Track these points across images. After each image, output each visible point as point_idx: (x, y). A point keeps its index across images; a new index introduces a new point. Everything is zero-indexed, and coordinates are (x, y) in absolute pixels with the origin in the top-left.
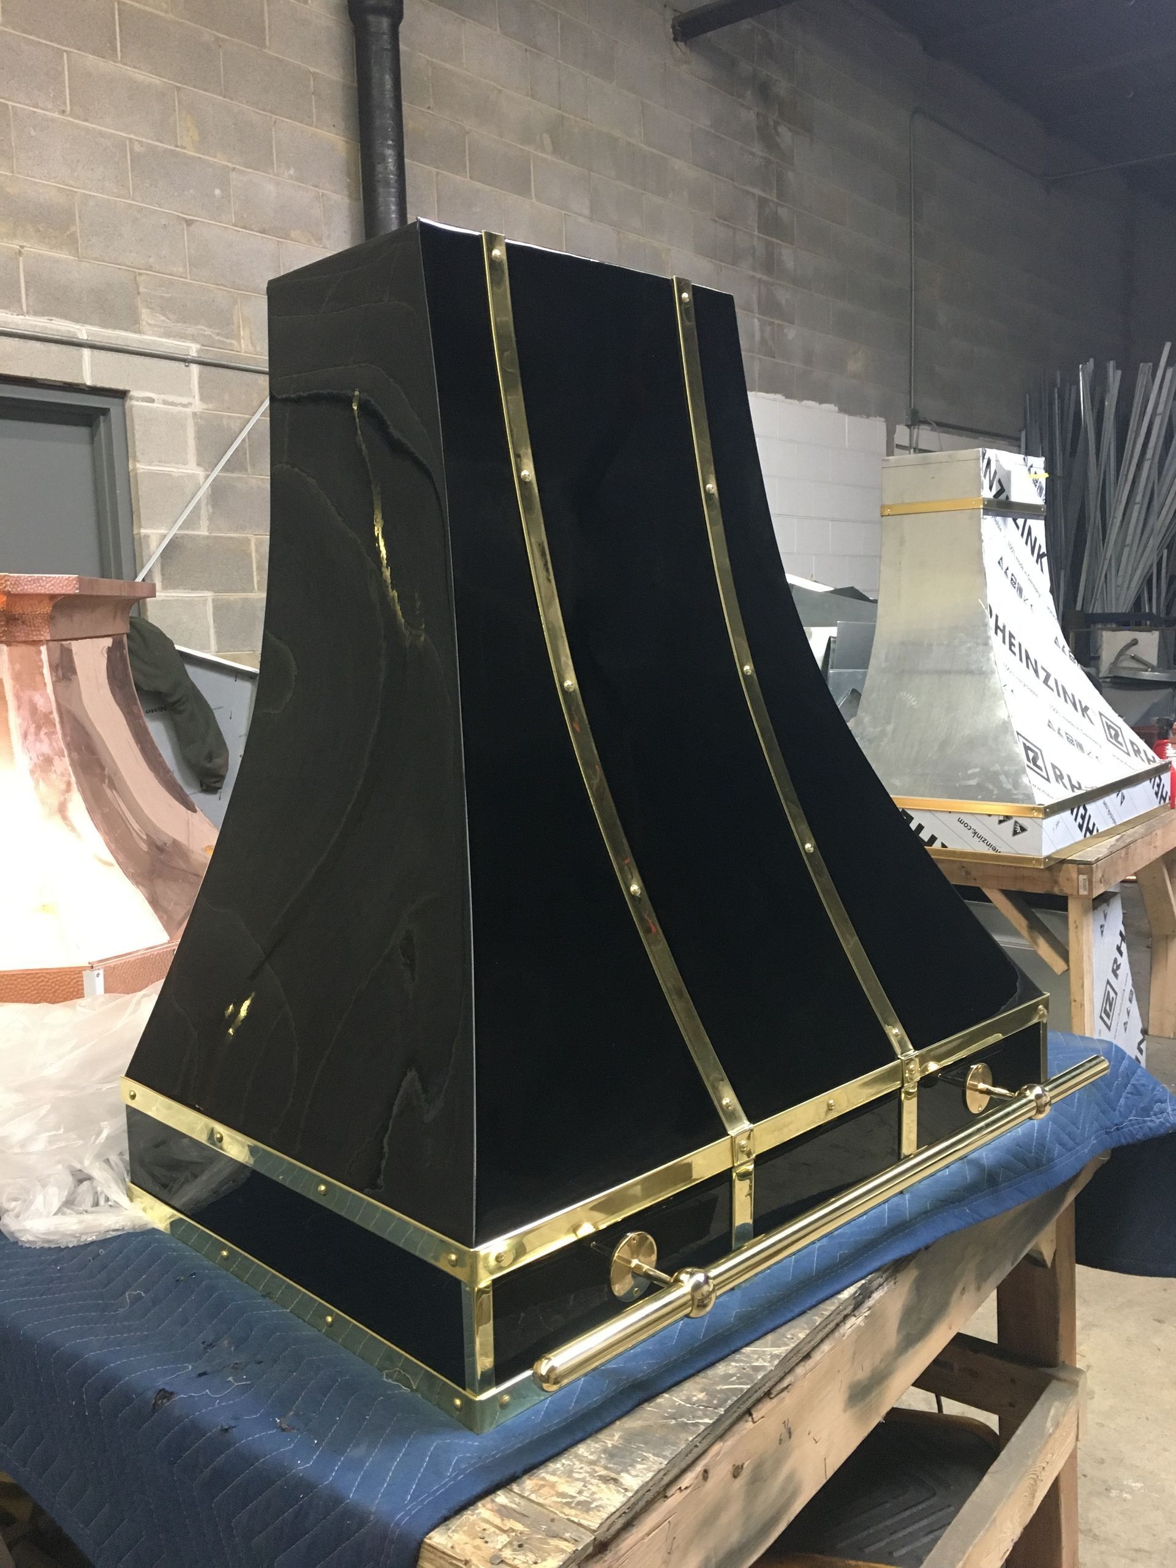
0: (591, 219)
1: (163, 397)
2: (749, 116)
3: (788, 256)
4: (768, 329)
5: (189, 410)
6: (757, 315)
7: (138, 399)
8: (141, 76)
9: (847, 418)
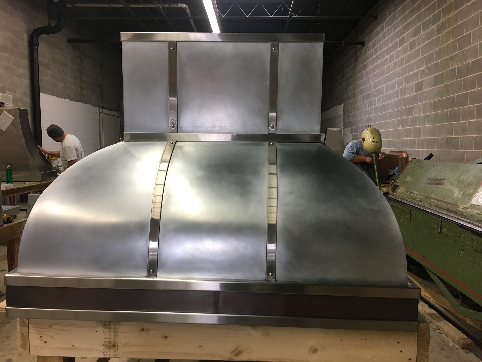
0: (57, 73)
1: (9, 104)
2: (78, 54)
3: (83, 78)
4: (81, 91)
5: (11, 106)
6: (80, 89)
7: (7, 104)
8: (7, 55)
9: (93, 107)
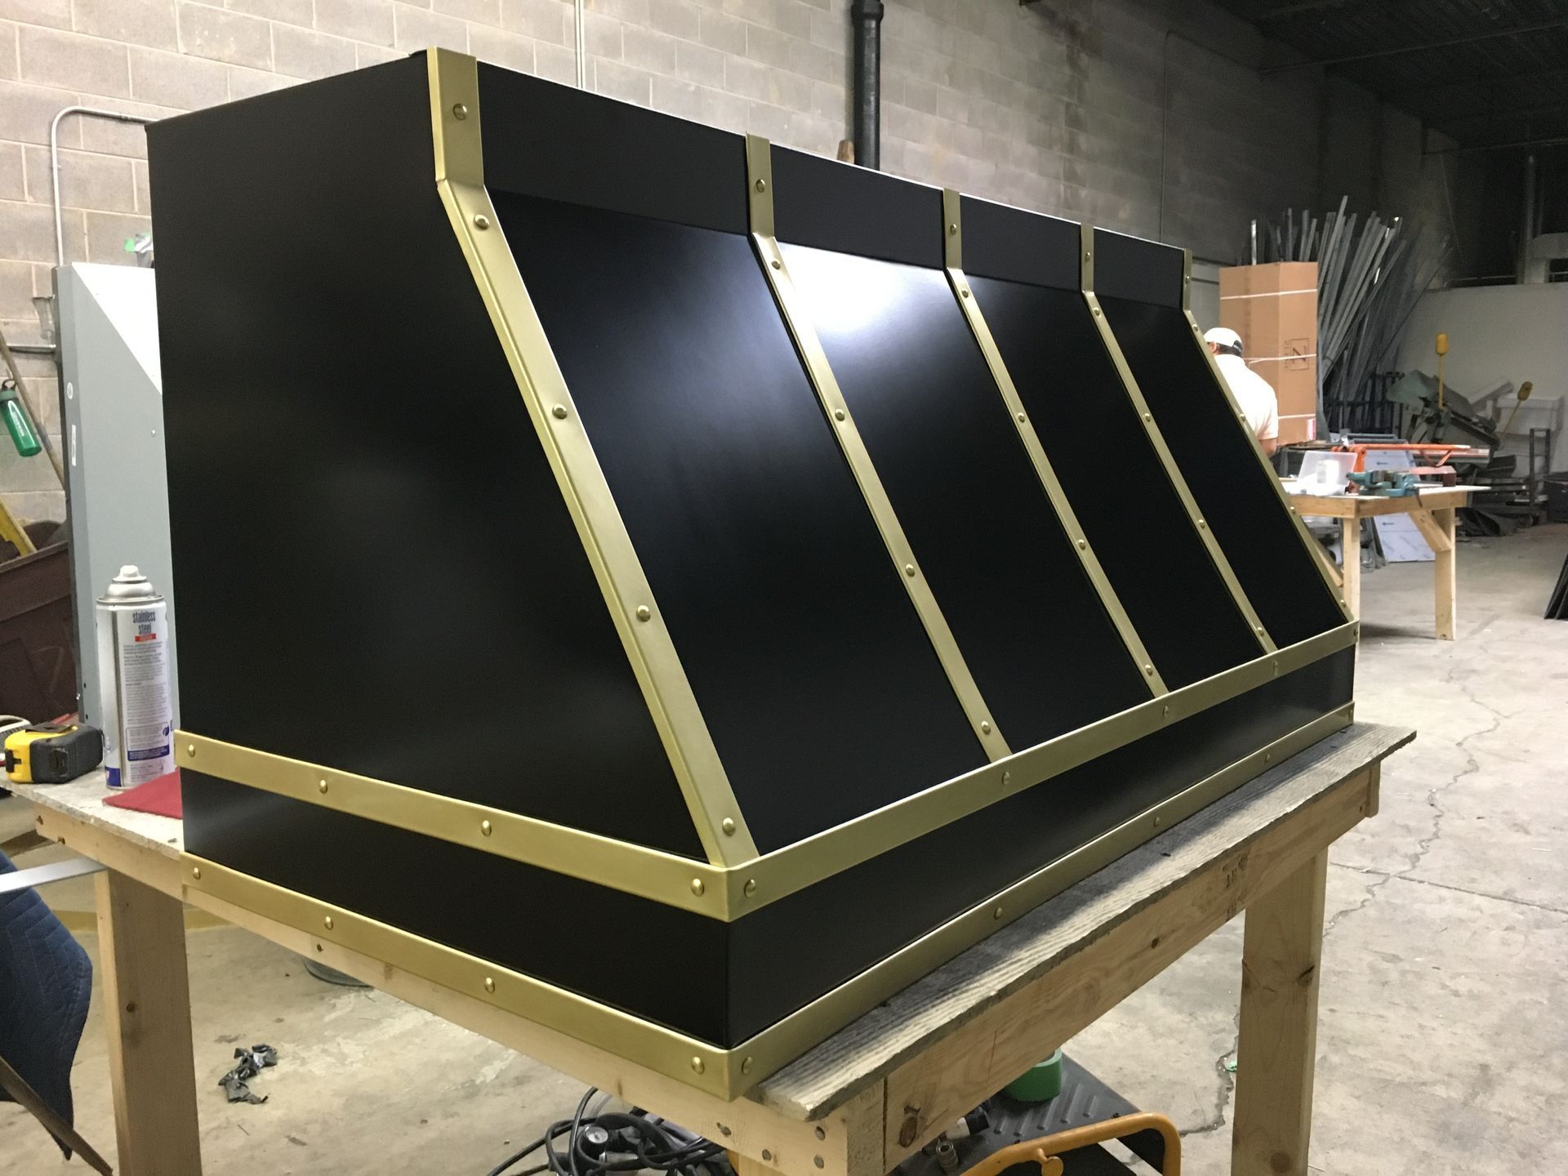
0: (968, 125)
2: (1062, 48)
4: (1069, 190)
6: (1063, 182)
